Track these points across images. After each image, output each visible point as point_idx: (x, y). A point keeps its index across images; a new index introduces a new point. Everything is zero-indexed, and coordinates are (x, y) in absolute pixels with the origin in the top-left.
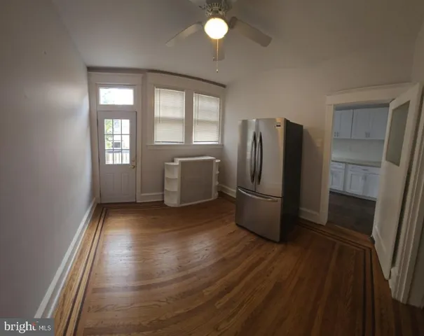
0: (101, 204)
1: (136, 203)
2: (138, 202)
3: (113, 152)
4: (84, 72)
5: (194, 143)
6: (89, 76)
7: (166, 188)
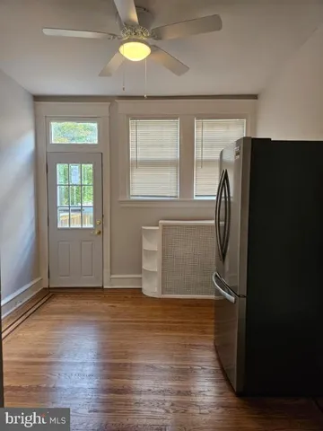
0: (49, 288)
1: (102, 288)
2: (105, 287)
3: (68, 211)
4: (28, 103)
5: (195, 198)
6: (35, 108)
7: (144, 267)
